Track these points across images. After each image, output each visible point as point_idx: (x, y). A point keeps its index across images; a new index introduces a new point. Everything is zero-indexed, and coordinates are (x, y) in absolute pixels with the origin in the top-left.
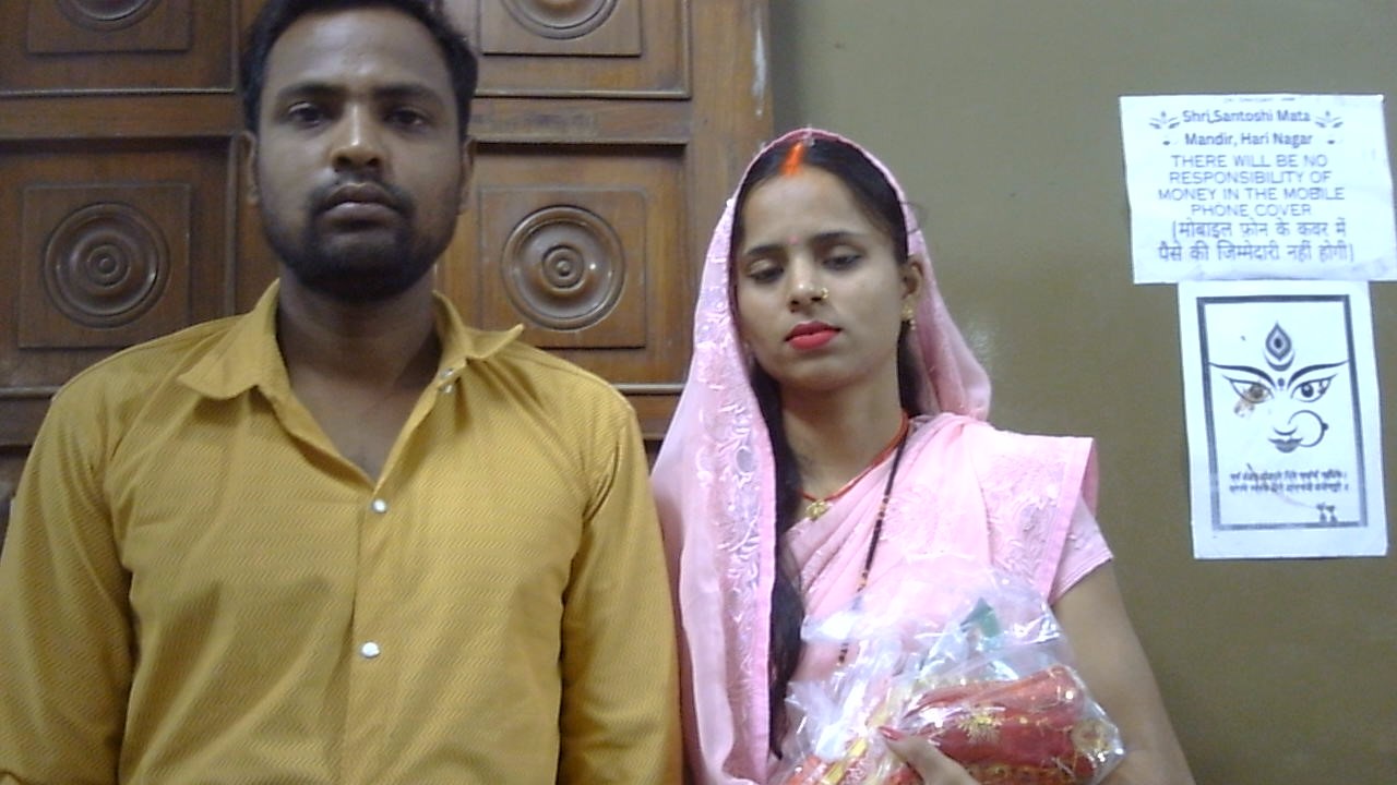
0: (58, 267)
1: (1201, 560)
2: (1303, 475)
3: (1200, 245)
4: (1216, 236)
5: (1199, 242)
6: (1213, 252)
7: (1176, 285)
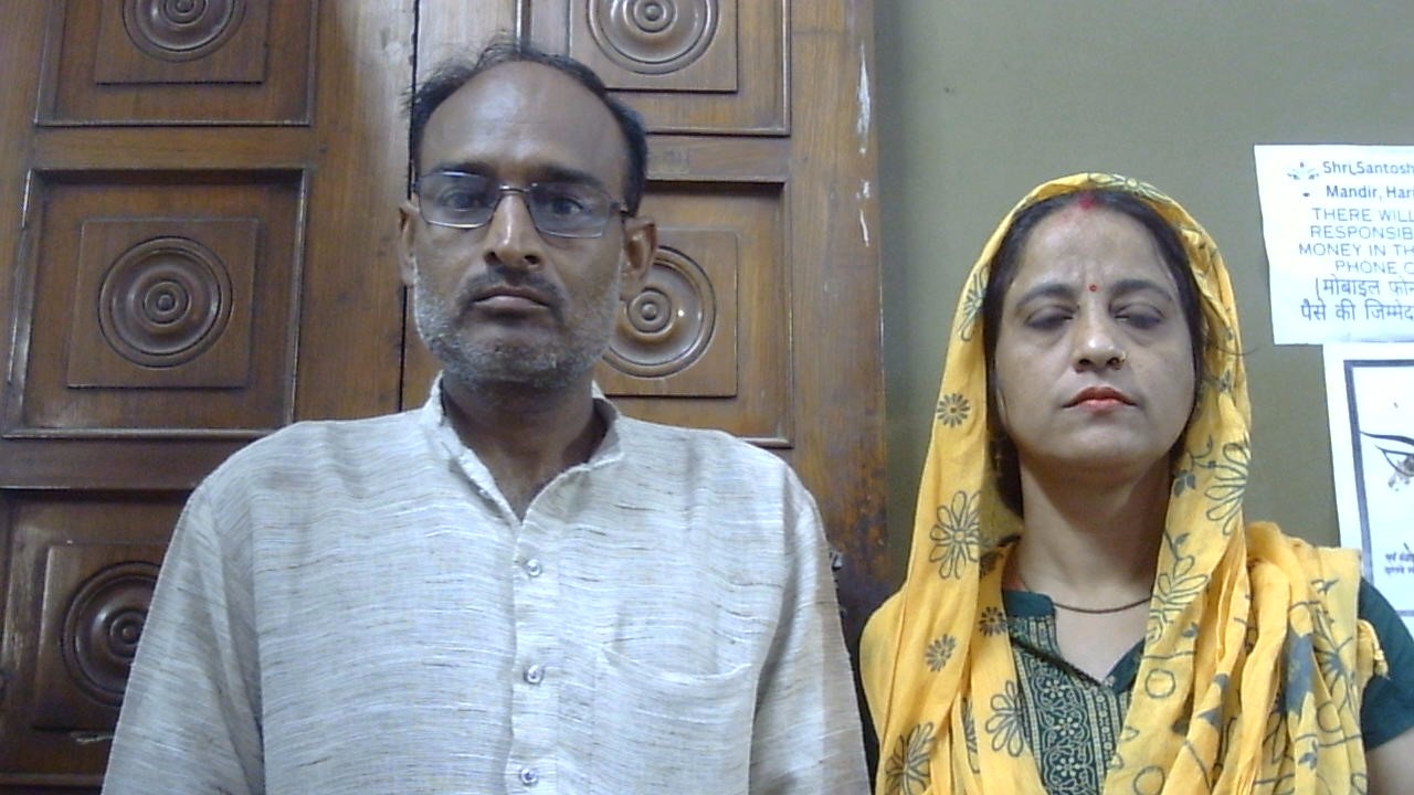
0: (114, 301)
3: (1345, 303)
4: (1364, 295)
5: (1343, 300)
6: (1360, 310)
7: (1321, 346)
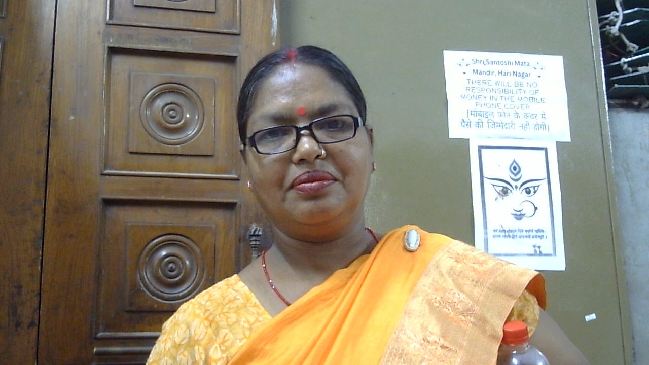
2: (526, 231)
3: (479, 121)
4: (487, 118)
6: (485, 124)
7: (469, 140)
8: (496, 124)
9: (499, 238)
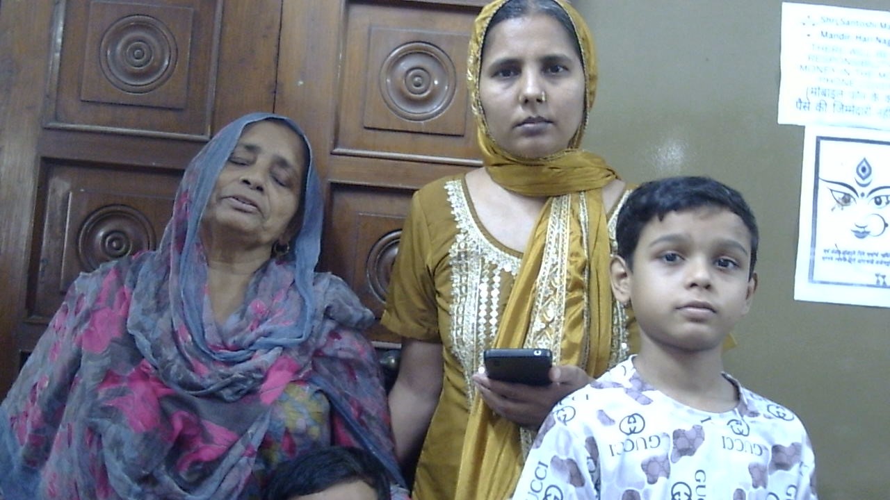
0: (109, 52)
1: (798, 301)
2: (869, 254)
4: (834, 98)
5: (822, 100)
7: (803, 127)
8: (845, 108)
9: (830, 260)
